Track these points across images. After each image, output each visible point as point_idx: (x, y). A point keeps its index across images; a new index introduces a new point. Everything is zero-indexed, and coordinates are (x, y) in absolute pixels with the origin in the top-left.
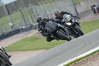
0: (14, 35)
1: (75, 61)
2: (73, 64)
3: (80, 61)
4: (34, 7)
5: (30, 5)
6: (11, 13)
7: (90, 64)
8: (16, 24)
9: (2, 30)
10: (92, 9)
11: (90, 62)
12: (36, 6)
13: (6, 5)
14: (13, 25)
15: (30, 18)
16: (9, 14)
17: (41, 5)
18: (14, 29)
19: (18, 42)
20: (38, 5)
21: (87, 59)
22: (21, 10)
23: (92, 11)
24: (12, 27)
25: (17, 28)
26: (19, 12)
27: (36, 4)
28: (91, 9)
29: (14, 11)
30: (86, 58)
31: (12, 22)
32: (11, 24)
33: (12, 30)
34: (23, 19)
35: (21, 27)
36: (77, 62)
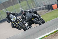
9: (15, 12)
15: (32, 5)
16: (20, 2)
31: (21, 7)
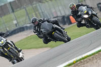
0: (18, 32)
1: (80, 59)
2: (78, 62)
3: (85, 59)
4: (38, 5)
5: (34, 2)
6: (15, 10)
7: (96, 62)
8: (20, 22)
9: (6, 28)
10: (98, 7)
11: (96, 60)
12: (40, 4)
13: (10, 3)
14: (18, 23)
16: (13, 11)
17: (46, 3)
18: (18, 27)
19: (22, 40)
20: (42, 3)
21: (93, 58)
22: (25, 8)
23: (97, 8)
24: (16, 24)
25: (22, 26)
26: (24, 10)
27: (40, 2)
28: (96, 6)
29: (18, 9)
30: (92, 56)
32: (15, 22)
33: (17, 28)
34: (27, 17)
35: (25, 25)
36: (82, 61)
